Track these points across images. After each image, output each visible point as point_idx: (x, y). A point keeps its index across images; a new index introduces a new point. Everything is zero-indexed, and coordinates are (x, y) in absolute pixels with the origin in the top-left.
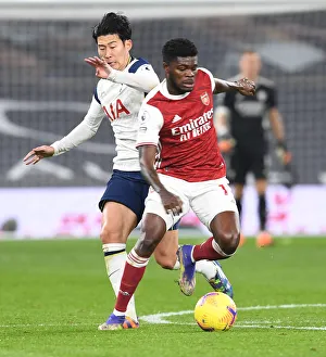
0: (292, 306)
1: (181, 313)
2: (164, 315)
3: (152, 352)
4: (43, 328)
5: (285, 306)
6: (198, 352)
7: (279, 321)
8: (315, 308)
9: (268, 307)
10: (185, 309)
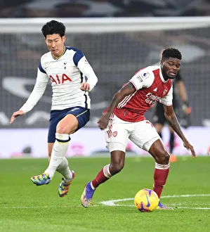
0: (188, 196)
1: (125, 200)
2: (115, 201)
3: (109, 222)
4: (46, 208)
5: (184, 196)
6: (135, 222)
7: (180, 204)
8: (201, 197)
9: (174, 196)
10: (127, 198)
